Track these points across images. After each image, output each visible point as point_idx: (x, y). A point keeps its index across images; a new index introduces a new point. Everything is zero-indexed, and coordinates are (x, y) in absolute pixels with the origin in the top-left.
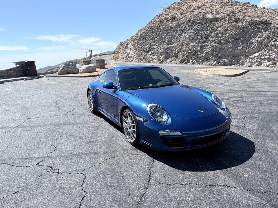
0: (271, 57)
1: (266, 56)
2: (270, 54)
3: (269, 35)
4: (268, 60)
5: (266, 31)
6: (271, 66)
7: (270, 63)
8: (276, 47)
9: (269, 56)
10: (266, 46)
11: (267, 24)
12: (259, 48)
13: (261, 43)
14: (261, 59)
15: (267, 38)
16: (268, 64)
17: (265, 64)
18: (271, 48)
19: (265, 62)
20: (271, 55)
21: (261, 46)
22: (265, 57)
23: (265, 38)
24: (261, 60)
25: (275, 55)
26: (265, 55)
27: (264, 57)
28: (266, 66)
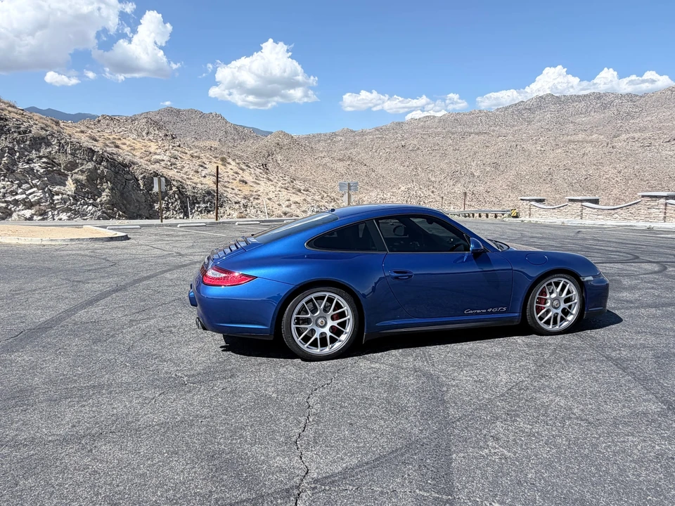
0: (30, 197)
1: (17, 194)
2: (25, 190)
3: (11, 145)
4: (24, 205)
6: (35, 217)
7: (33, 211)
8: (35, 176)
9: (24, 196)
10: (10, 170)
14: (6, 202)
15: (8, 152)
16: (28, 213)
17: (20, 213)
18: (23, 178)
19: (18, 209)
20: (27, 192)
22: (17, 197)
23: (2, 151)
24: (8, 205)
25: (38, 194)
26: (14, 193)
27: (13, 198)
28: (26, 219)
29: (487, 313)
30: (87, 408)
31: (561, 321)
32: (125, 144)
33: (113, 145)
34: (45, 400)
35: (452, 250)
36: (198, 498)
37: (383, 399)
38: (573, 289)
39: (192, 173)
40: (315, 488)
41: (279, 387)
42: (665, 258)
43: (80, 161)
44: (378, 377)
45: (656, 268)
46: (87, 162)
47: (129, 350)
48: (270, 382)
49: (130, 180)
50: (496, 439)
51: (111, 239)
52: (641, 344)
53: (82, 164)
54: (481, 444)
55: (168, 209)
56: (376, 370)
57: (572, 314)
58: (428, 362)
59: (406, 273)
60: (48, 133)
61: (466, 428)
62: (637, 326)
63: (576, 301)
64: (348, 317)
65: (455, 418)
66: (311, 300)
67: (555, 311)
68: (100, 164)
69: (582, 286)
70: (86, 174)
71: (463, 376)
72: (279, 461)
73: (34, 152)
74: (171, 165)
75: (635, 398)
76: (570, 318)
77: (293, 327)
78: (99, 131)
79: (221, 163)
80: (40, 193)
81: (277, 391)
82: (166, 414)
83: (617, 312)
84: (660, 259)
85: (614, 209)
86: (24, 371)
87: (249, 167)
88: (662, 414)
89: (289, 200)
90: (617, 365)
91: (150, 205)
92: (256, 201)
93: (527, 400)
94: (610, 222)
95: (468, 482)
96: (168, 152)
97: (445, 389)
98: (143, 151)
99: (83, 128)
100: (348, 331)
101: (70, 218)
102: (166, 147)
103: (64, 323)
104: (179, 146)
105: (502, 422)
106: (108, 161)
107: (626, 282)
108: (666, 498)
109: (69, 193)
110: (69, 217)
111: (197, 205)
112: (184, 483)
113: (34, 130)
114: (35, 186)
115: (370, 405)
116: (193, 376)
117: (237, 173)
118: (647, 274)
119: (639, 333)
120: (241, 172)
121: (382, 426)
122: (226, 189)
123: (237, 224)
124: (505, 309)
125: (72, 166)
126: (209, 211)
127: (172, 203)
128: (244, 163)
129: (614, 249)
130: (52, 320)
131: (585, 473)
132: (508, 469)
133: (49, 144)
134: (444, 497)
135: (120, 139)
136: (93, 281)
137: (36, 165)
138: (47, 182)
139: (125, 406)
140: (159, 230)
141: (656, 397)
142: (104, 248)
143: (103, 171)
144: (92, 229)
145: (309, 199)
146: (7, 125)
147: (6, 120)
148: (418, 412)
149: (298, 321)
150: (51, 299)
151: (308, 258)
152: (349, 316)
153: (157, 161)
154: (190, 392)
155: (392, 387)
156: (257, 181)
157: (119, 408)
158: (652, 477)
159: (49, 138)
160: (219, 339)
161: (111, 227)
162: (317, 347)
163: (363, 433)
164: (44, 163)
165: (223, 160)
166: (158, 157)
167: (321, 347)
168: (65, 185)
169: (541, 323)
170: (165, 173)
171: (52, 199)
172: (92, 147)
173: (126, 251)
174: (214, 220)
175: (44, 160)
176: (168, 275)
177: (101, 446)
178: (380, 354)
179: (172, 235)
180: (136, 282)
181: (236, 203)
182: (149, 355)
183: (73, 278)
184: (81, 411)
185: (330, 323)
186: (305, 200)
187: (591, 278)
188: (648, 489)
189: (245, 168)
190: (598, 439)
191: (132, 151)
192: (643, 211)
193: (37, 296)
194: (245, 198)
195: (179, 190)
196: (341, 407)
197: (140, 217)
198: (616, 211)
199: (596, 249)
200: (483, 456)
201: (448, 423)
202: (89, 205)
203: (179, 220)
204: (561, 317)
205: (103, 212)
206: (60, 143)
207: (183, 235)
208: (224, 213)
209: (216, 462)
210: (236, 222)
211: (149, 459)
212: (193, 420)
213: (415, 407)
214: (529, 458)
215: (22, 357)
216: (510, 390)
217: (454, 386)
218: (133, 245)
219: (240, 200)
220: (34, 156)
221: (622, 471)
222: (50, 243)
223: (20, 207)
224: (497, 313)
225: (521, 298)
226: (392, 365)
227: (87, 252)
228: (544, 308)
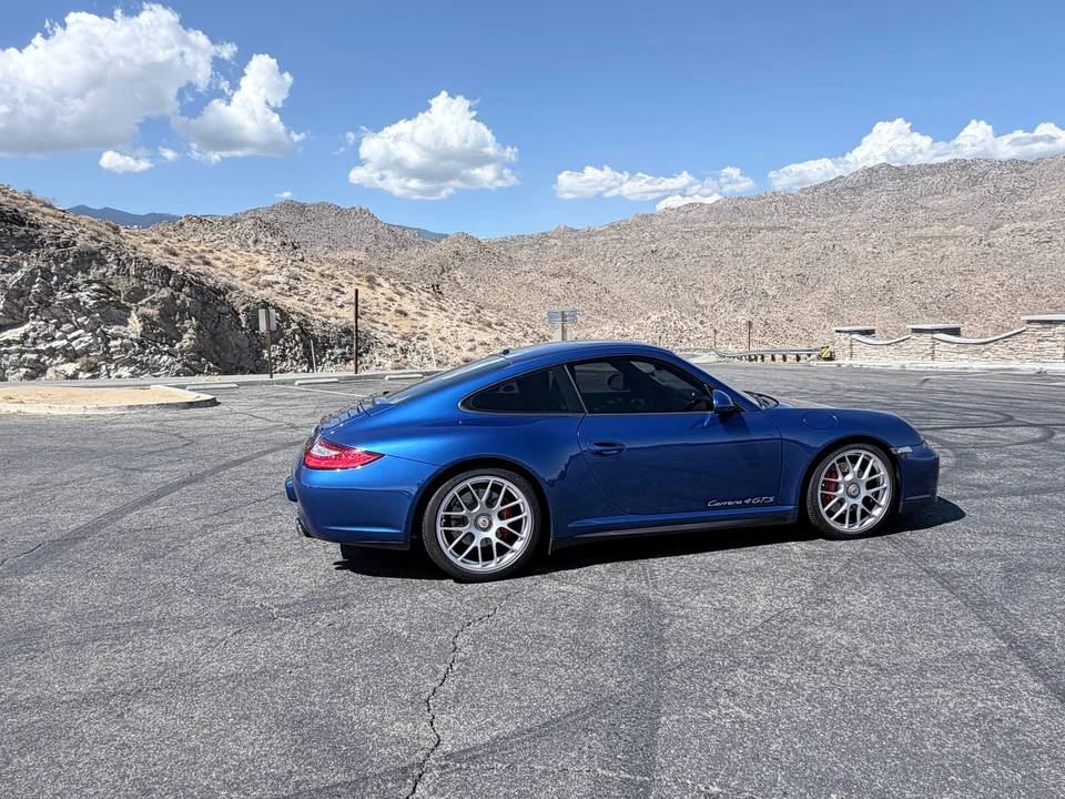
0: (74, 343)
1: (54, 339)
2: (66, 332)
3: (44, 265)
4: (65, 356)
5: (27, 250)
6: (81, 375)
7: (78, 366)
8: (80, 310)
9: (65, 342)
10: (44, 303)
11: (24, 225)
12: (15, 311)
13: (21, 294)
14: (37, 351)
15: (41, 276)
16: (70, 368)
17: (58, 369)
18: (63, 314)
19: (55, 362)
20: (70, 337)
21: (21, 302)
22: (54, 344)
23: (32, 274)
24: (40, 357)
25: (86, 339)
26: (49, 338)
27: (48, 346)
28: (67, 377)
29: (744, 506)
30: (124, 655)
31: (862, 518)
32: (219, 259)
33: (201, 261)
34: (62, 644)
35: (689, 409)
36: (270, 781)
37: (570, 637)
38: (880, 466)
39: (322, 301)
40: (447, 766)
41: (415, 621)
42: (1055, 418)
43: (150, 287)
44: (567, 606)
45: (1037, 433)
46: (161, 288)
47: (196, 569)
48: (402, 614)
49: (226, 314)
50: (732, 694)
51: (191, 405)
52: (986, 551)
53: (153, 292)
54: (708, 701)
55: (284, 357)
56: (565, 595)
57: (879, 506)
58: (647, 582)
59: (613, 445)
60: (101, 245)
61: (689, 678)
62: (986, 523)
63: (885, 485)
64: (525, 514)
65: (674, 664)
66: (466, 489)
67: (853, 501)
68: (181, 291)
69: (893, 462)
70: (158, 306)
71: (698, 602)
72: (401, 728)
73: (79, 274)
74: (290, 289)
75: (960, 631)
76: (877, 512)
77: (440, 529)
78: (180, 241)
79: (367, 284)
80: (88, 338)
81: (410, 628)
82: (240, 662)
83: (958, 503)
84: (1046, 421)
85: (984, 343)
86: (36, 602)
87: (411, 290)
88: (998, 655)
89: (473, 340)
90: (942, 583)
91: (258, 352)
92: (422, 343)
93: (790, 637)
94: (977, 364)
95: (678, 757)
96: (285, 269)
97: (667, 621)
98: (246, 269)
99: (156, 236)
100: (524, 535)
101: (134, 375)
102: (282, 263)
103: (104, 531)
104: (302, 260)
105: (745, 669)
106: (191, 285)
107: (984, 457)
108: (977, 779)
109: (133, 336)
110: (132, 372)
111: (330, 351)
112: (253, 760)
113: (80, 241)
114: (81, 326)
115: (548, 646)
116: (287, 606)
117: (391, 300)
118: (1022, 443)
119: (987, 534)
120: (397, 298)
121: (561, 677)
122: (375, 325)
123: (387, 378)
124: (771, 499)
125: (137, 295)
126: (348, 360)
127: (291, 349)
128: (403, 284)
129: (977, 406)
130: (87, 527)
131: (860, 743)
132: (743, 738)
133: (102, 262)
134: (638, 778)
135: (211, 251)
136: (156, 468)
137: (83, 294)
138: (100, 320)
139: (180, 651)
140: (267, 391)
141: (994, 630)
142: (179, 419)
143: (184, 301)
144: (165, 390)
145: (504, 338)
146: (40, 234)
147: (39, 227)
148: (620, 655)
149: (448, 521)
150: (90, 496)
151: (463, 424)
152: (527, 512)
153: (269, 285)
154: (279, 629)
155: (586, 620)
156: (423, 312)
157: (170, 653)
158: (963, 749)
159: (103, 252)
160: (334, 550)
161: (193, 387)
162: (477, 560)
163: (532, 687)
164: (95, 290)
165: (370, 280)
166: (269, 278)
167: (483, 560)
168: (126, 324)
169: (831, 521)
170: (279, 302)
171: (106, 346)
172: (168, 265)
173: (211, 422)
174: (352, 374)
175: (95, 286)
176: (270, 458)
177: (138, 708)
178: (576, 571)
179: (285, 398)
180: (219, 468)
181: (389, 346)
182: (225, 577)
183: (126, 464)
184: (114, 659)
185: (498, 524)
186: (497, 339)
187: (908, 449)
188: (951, 765)
189: (404, 291)
190: (889, 692)
191: (230, 270)
192: (1030, 345)
193: (69, 492)
194: (404, 338)
195: (301, 328)
196: (504, 649)
197: (242, 371)
198: (987, 346)
199: (946, 406)
200: (708, 719)
201: (662, 670)
202: (162, 353)
203: (300, 375)
204: (863, 510)
205: (185, 365)
206: (120, 260)
207: (301, 397)
208: (371, 362)
209: (305, 730)
210: (386, 375)
211: (205, 726)
212: (277, 670)
213: (616, 649)
214: (777, 721)
215: (35, 582)
216: (767, 621)
217: (681, 617)
218: (222, 413)
219: (395, 341)
220: (80, 281)
221: (918, 739)
222: (98, 412)
223: (59, 359)
224: (758, 505)
225: (797, 481)
226: (592, 587)
227: (152, 426)
228: (835, 497)
